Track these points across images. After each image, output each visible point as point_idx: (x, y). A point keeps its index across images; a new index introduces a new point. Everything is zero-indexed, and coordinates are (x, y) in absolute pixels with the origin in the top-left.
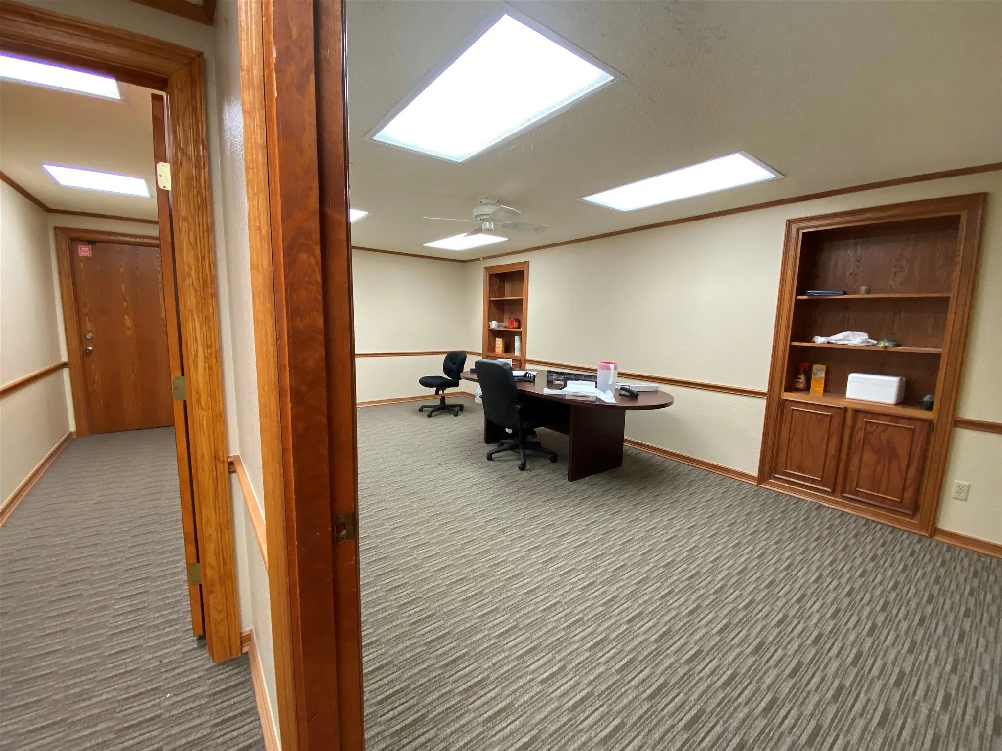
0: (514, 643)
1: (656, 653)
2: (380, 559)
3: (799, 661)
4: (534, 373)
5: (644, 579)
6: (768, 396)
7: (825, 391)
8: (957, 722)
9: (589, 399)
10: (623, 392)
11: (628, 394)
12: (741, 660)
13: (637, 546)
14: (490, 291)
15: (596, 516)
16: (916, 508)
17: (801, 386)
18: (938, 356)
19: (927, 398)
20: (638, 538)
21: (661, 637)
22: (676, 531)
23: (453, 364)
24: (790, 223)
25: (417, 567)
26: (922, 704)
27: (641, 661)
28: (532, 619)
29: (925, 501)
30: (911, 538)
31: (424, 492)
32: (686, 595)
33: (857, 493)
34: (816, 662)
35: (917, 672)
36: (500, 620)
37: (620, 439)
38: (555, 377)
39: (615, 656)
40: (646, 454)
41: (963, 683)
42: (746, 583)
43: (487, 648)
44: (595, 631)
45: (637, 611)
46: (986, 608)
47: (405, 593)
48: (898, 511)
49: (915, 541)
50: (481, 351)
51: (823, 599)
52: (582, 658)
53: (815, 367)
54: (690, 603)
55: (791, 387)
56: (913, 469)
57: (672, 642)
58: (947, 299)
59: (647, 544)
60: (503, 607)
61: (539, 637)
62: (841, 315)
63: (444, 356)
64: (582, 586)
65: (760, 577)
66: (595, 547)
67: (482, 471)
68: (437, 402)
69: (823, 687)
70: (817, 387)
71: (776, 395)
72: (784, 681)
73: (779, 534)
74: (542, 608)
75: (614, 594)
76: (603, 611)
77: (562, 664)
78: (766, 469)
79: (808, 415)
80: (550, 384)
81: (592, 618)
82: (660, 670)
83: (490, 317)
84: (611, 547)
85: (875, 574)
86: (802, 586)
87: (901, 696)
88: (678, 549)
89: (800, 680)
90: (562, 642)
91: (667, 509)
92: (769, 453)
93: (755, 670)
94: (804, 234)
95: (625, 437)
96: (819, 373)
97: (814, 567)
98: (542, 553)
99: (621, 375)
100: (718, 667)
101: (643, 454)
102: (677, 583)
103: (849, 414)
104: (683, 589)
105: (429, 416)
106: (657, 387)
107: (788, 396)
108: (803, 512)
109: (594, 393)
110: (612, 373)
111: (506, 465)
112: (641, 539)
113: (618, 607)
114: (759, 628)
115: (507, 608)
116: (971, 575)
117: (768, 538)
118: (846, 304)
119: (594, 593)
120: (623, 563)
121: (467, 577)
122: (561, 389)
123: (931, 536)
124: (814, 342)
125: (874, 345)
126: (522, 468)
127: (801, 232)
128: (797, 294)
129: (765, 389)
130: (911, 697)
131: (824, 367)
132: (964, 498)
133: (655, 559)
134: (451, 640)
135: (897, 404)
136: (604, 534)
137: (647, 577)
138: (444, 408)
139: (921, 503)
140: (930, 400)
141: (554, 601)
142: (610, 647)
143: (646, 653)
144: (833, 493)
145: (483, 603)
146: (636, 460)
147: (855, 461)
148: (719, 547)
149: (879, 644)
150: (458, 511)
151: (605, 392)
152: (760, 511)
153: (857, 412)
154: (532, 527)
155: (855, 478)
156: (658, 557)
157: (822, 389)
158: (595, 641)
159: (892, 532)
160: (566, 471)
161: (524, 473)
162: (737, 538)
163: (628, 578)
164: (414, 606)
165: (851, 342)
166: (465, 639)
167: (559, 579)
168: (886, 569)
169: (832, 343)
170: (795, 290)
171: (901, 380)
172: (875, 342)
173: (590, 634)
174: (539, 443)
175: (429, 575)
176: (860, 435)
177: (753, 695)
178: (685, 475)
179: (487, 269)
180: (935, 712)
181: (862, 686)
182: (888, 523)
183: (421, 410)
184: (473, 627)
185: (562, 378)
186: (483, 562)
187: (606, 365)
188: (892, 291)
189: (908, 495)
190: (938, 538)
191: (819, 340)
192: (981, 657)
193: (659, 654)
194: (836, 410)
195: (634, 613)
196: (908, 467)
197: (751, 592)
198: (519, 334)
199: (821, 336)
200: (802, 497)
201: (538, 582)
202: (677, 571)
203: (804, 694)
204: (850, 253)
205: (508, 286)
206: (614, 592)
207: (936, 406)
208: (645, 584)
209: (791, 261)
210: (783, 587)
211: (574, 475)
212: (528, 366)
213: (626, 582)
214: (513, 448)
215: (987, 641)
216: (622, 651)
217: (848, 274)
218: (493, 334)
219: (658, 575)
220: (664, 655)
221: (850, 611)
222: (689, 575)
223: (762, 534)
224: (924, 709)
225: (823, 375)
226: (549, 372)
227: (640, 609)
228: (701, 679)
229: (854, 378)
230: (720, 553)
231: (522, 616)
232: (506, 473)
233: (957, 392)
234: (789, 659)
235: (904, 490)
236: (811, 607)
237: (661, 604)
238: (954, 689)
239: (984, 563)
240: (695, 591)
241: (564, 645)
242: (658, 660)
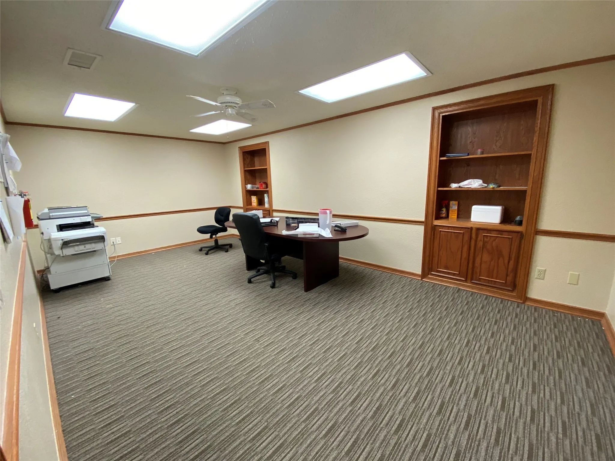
0: (264, 444)
1: (374, 428)
2: (156, 382)
3: (469, 414)
4: (277, 219)
5: (359, 364)
6: (425, 223)
7: (458, 217)
8: (575, 445)
9: (315, 236)
10: (337, 228)
11: (340, 229)
12: (432, 422)
13: (353, 337)
14: (244, 164)
15: (324, 317)
16: (514, 286)
17: (444, 215)
18: (525, 192)
19: (518, 218)
20: (353, 330)
21: (375, 413)
22: (377, 320)
23: (221, 215)
24: (434, 109)
25: (187, 384)
26: (551, 434)
27: (363, 439)
28: (280, 417)
29: (520, 282)
30: (513, 305)
31: (198, 316)
32: (389, 372)
33: (480, 280)
34: (480, 412)
35: (542, 409)
36: (254, 423)
37: (337, 258)
38: (291, 221)
39: (344, 438)
40: (353, 266)
41: (570, 411)
42: (426, 355)
43: (243, 454)
44: (328, 418)
45: (357, 393)
46: (568, 350)
47: (175, 412)
48: (505, 289)
49: (515, 307)
50: (242, 206)
51: (473, 359)
52: (318, 447)
53: (451, 202)
54: (392, 378)
55: (438, 217)
56: (512, 262)
57: (383, 415)
58: (531, 154)
59: (359, 334)
60: (257, 410)
61: (285, 433)
62: (465, 169)
63: (215, 210)
64: (317, 378)
65: (433, 348)
66: (325, 342)
67: (244, 292)
68: (212, 243)
69: (488, 434)
70: (453, 215)
71: (430, 223)
72: (462, 434)
73: (439, 313)
74: (287, 405)
75: (340, 380)
76: (333, 397)
77: (304, 457)
78: (426, 269)
79: (449, 234)
80: (289, 227)
81: (325, 406)
82: (377, 445)
83: (246, 181)
84: (336, 340)
85: (499, 334)
86: (459, 350)
87: (536, 430)
88: (379, 335)
89: (472, 431)
90: (303, 435)
91: (369, 304)
92: (427, 259)
93: (442, 428)
94: (443, 116)
95: (340, 256)
96: (454, 206)
97: (464, 335)
98: (287, 354)
99: (334, 216)
100: (417, 431)
101: (352, 266)
102: (382, 363)
103: (474, 232)
104: (386, 367)
105: (207, 254)
106: (357, 223)
107: (437, 223)
108: (450, 296)
109: (318, 231)
110: (329, 215)
111: (262, 286)
112: (355, 331)
113: (343, 392)
114: (439, 390)
115: (260, 410)
116: (552, 327)
117: (433, 317)
118: (468, 162)
119: (325, 382)
120: (344, 353)
121: (228, 387)
122: (296, 229)
123: (524, 303)
124: (451, 187)
125: (486, 187)
126: (273, 286)
127: (441, 115)
128: (440, 157)
129: (423, 219)
130: (543, 430)
131: (457, 202)
132: (542, 278)
133: (365, 345)
134: (212, 453)
135: (501, 223)
136: (330, 331)
137: (361, 362)
138: (218, 247)
139: (517, 283)
140: (521, 219)
141: (296, 396)
142: (340, 430)
143: (366, 430)
144: (466, 281)
145: (240, 409)
146: (347, 271)
147: (478, 260)
148: (405, 329)
149: (514, 389)
150: (225, 328)
151: (324, 229)
152: (426, 298)
153: (478, 229)
154: (279, 334)
155: (478, 270)
156: (367, 343)
157: (456, 216)
158: (328, 427)
159: (501, 302)
160: (302, 285)
161: (275, 290)
162: (415, 320)
163: (349, 365)
164: (182, 424)
165: (473, 186)
166: (225, 449)
167: (299, 375)
168: (504, 329)
169: (462, 187)
170: (439, 154)
171: (502, 208)
172: (486, 185)
173: (324, 422)
174: (284, 267)
175: (197, 390)
176: (480, 244)
177: (444, 453)
178: (378, 277)
179: (240, 148)
180: (560, 439)
181: (512, 427)
182: (499, 297)
183: (201, 250)
184: (232, 435)
185: (296, 221)
186: (242, 371)
187: (324, 211)
188: (495, 152)
189: (509, 278)
190: (528, 303)
191: (454, 186)
192: (575, 388)
193: (375, 429)
194: (466, 229)
195: (355, 395)
196: (509, 262)
197: (430, 361)
198: (267, 192)
199: (455, 183)
200: (448, 285)
201: (284, 381)
202: (381, 353)
203: (477, 443)
204: (470, 129)
205: (257, 160)
206: (340, 378)
207: (524, 223)
208: (360, 368)
209: (436, 135)
210: (448, 354)
211: (308, 288)
212: (275, 214)
213: (347, 368)
214: (267, 272)
215: (575, 375)
216: (348, 432)
217: (469, 142)
218: (249, 194)
219: (369, 358)
220: (379, 429)
221: (491, 366)
222: (389, 354)
223: (429, 315)
224: (553, 439)
225: (457, 207)
226: (287, 218)
227: (359, 391)
228: (407, 446)
229: (474, 208)
230: (406, 333)
231: (272, 416)
232: (262, 292)
233: (537, 214)
234: (462, 414)
235: (507, 275)
236: (467, 367)
237: (372, 384)
238: (567, 417)
239: (557, 317)
240: (394, 368)
241: (305, 436)
242: (376, 434)
